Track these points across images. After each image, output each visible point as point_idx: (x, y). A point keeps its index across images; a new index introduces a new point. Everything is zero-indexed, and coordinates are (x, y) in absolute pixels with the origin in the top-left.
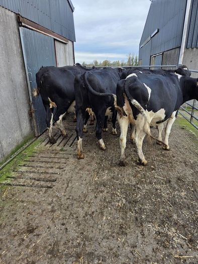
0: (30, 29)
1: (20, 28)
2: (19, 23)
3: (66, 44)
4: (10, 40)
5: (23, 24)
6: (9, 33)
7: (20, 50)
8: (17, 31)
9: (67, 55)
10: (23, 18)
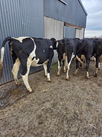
1: (65, 26)
2: (65, 25)
3: (81, 29)
4: (61, 30)
6: (61, 28)
8: (63, 27)
9: (81, 34)
10: (66, 23)
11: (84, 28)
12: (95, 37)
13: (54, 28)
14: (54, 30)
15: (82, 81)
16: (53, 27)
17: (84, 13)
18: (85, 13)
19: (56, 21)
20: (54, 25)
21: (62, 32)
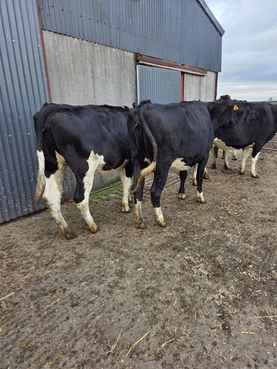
0: (148, 65)
1: (137, 66)
2: (137, 61)
3: (203, 76)
4: (125, 78)
5: (141, 62)
6: (125, 72)
7: (134, 87)
8: (133, 69)
9: (203, 89)
10: (141, 55)
11: (217, 73)
12: (271, 99)
13: (93, 71)
14: (93, 77)
15: (159, 256)
16: (89, 66)
17: (212, 26)
18: (215, 25)
19: (98, 47)
20: (92, 63)
21: (129, 85)
